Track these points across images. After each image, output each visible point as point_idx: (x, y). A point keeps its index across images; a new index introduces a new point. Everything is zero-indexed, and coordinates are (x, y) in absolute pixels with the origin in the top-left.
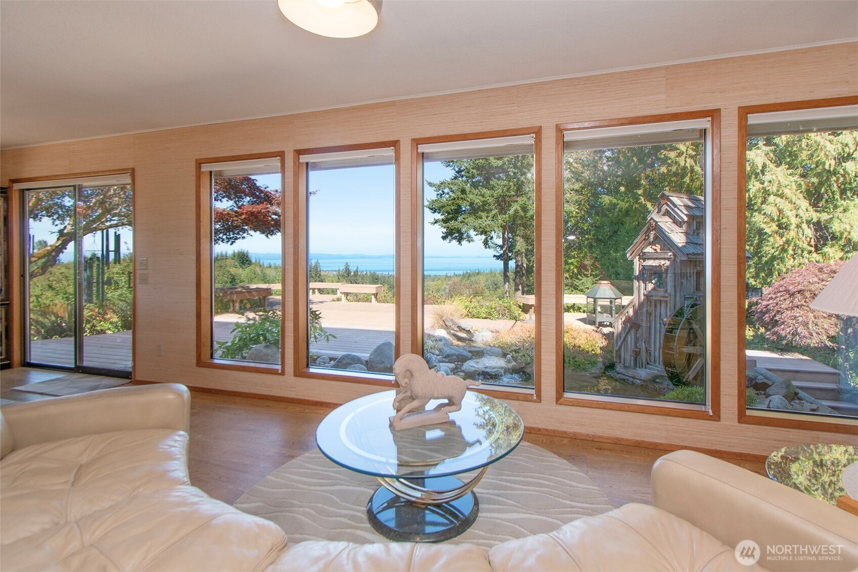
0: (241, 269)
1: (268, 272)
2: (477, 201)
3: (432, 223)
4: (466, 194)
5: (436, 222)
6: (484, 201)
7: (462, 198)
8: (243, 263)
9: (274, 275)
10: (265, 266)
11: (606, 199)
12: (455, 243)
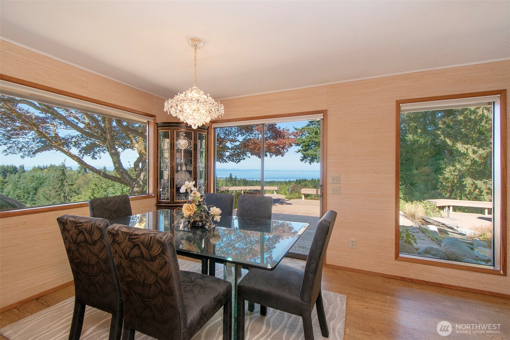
3: (297, 152)
4: (318, 134)
5: (299, 151)
7: (315, 137)
11: (410, 137)
12: (308, 163)
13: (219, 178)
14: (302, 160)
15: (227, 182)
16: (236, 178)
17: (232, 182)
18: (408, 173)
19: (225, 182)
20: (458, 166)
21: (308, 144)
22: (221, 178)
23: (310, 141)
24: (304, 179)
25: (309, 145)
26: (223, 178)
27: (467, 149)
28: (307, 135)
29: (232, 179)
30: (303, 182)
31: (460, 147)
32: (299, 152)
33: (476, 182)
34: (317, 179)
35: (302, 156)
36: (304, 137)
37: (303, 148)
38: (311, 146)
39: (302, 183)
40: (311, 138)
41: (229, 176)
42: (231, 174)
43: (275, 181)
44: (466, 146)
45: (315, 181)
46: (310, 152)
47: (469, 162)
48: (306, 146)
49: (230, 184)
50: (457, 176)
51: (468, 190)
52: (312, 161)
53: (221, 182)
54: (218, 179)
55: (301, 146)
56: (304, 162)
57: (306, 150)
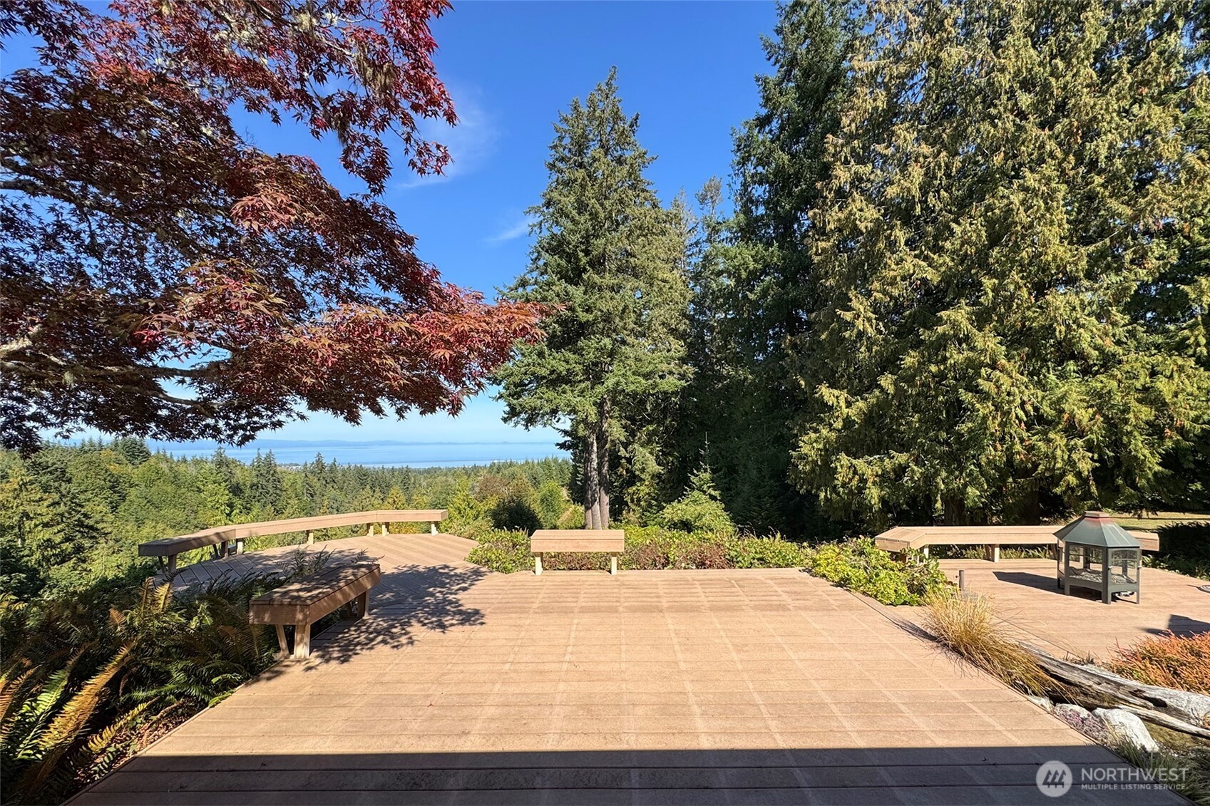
0: (130, 467)
1: (182, 468)
2: (561, 369)
3: (495, 398)
4: (544, 357)
6: (569, 369)
8: (134, 456)
9: (194, 473)
10: (175, 459)
12: (521, 427)
14: (506, 420)
15: (309, 475)
16: (333, 465)
17: (323, 474)
18: (722, 445)
19: (304, 475)
20: (824, 432)
21: (521, 381)
23: (526, 374)
24: (509, 462)
25: (521, 384)
26: (296, 465)
27: (837, 397)
28: (519, 357)
29: (323, 467)
30: (505, 468)
31: (827, 393)
32: (499, 398)
33: (854, 462)
34: (536, 461)
35: (507, 409)
36: (511, 364)
37: (507, 389)
38: (526, 385)
40: (529, 365)
44: (836, 392)
46: (526, 399)
47: (838, 424)
48: (516, 385)
49: (316, 480)
50: (821, 450)
51: (840, 479)
52: (530, 421)
53: (291, 476)
54: (278, 469)
55: (503, 384)
56: (512, 424)
57: (518, 395)
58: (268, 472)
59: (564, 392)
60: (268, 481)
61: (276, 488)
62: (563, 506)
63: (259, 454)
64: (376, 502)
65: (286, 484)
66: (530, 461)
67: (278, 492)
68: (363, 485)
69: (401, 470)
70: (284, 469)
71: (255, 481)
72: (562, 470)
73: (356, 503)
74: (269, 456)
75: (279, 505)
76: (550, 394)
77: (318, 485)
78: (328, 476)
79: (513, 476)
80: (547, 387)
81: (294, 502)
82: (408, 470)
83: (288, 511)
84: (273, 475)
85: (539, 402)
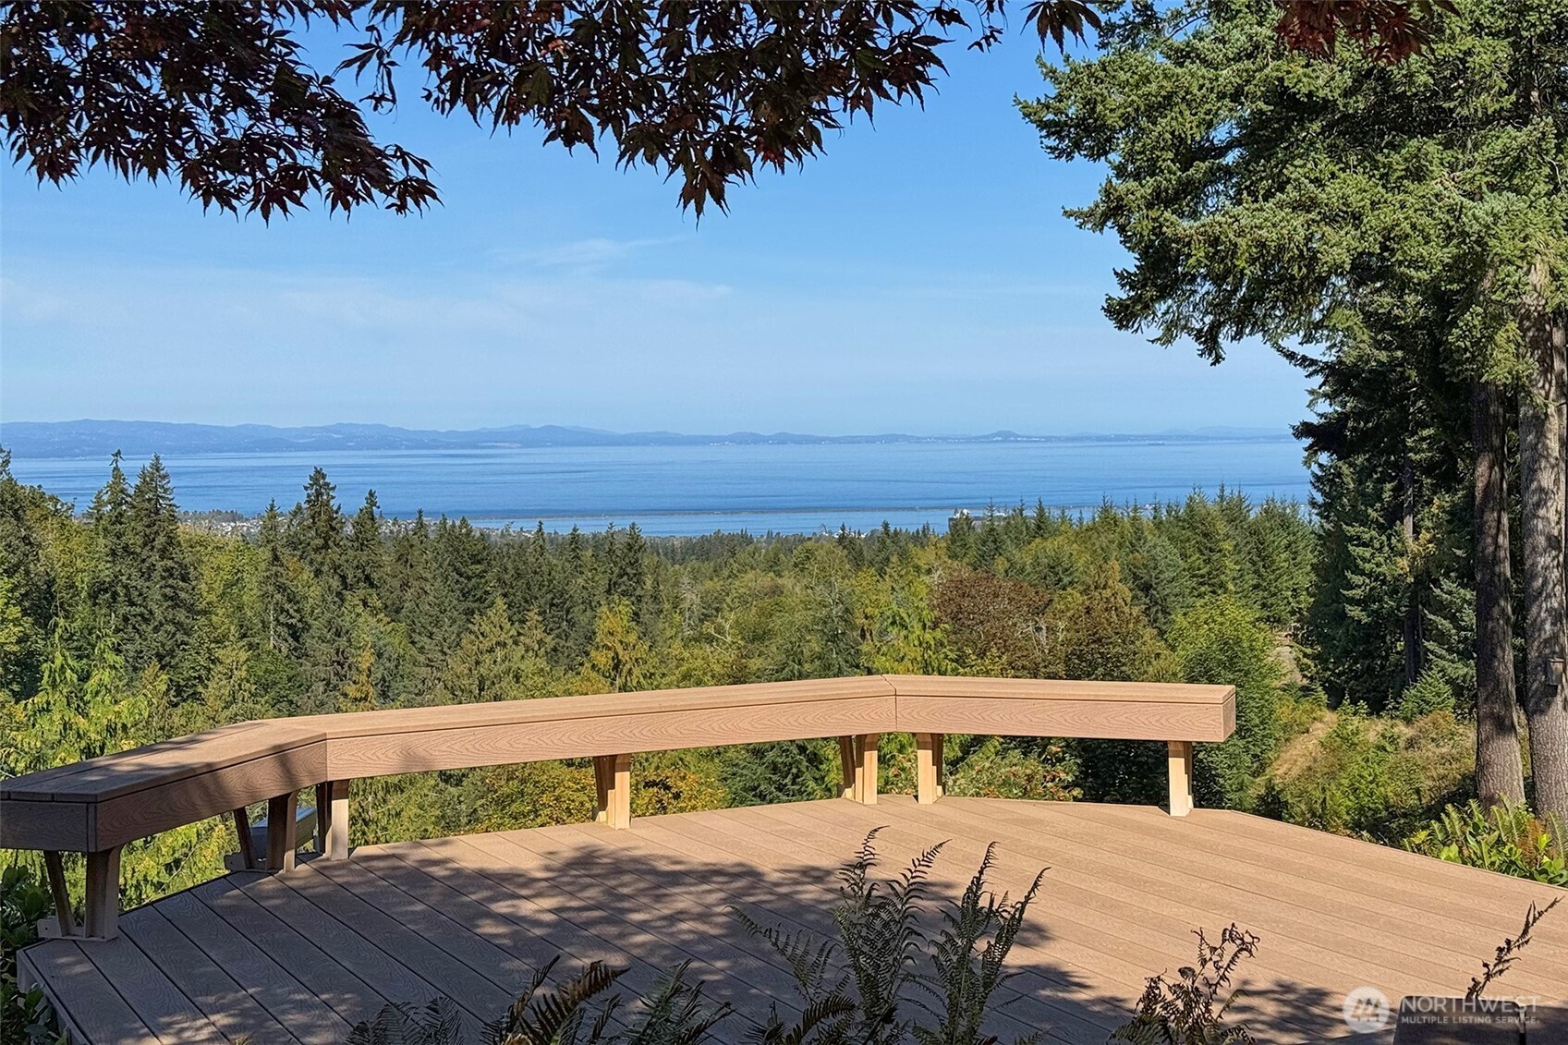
13: (197, 517)
14: (1123, 314)
15: (285, 554)
16: (368, 517)
17: (333, 554)
19: (266, 554)
22: (217, 515)
24: (1030, 513)
26: (234, 517)
29: (333, 527)
32: (1105, 217)
34: (1147, 515)
35: (1130, 262)
39: (1017, 555)
41: (302, 498)
42: (319, 475)
43: (746, 539)
45: (1138, 532)
49: (307, 575)
53: (222, 559)
54: (185, 530)
56: (1156, 331)
57: (1184, 196)
58: (148, 542)
59: (1418, 174)
60: (147, 575)
61: (174, 601)
62: (1284, 711)
63: (117, 473)
64: (528, 666)
65: (207, 586)
66: (1124, 515)
67: (181, 615)
68: (475, 601)
69: (603, 545)
70: (200, 531)
71: (106, 572)
72: (1262, 557)
73: (457, 664)
74: (154, 479)
75: (188, 664)
76: (1351, 186)
77: (313, 592)
78: (349, 559)
79: (1056, 574)
80: (1332, 151)
81: (234, 654)
82: (634, 545)
83: (215, 690)
84: (164, 553)
85: (1299, 220)
